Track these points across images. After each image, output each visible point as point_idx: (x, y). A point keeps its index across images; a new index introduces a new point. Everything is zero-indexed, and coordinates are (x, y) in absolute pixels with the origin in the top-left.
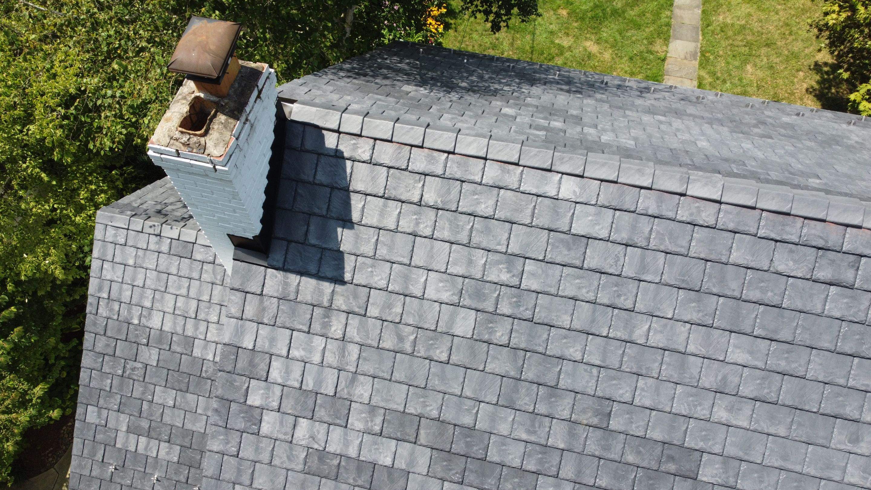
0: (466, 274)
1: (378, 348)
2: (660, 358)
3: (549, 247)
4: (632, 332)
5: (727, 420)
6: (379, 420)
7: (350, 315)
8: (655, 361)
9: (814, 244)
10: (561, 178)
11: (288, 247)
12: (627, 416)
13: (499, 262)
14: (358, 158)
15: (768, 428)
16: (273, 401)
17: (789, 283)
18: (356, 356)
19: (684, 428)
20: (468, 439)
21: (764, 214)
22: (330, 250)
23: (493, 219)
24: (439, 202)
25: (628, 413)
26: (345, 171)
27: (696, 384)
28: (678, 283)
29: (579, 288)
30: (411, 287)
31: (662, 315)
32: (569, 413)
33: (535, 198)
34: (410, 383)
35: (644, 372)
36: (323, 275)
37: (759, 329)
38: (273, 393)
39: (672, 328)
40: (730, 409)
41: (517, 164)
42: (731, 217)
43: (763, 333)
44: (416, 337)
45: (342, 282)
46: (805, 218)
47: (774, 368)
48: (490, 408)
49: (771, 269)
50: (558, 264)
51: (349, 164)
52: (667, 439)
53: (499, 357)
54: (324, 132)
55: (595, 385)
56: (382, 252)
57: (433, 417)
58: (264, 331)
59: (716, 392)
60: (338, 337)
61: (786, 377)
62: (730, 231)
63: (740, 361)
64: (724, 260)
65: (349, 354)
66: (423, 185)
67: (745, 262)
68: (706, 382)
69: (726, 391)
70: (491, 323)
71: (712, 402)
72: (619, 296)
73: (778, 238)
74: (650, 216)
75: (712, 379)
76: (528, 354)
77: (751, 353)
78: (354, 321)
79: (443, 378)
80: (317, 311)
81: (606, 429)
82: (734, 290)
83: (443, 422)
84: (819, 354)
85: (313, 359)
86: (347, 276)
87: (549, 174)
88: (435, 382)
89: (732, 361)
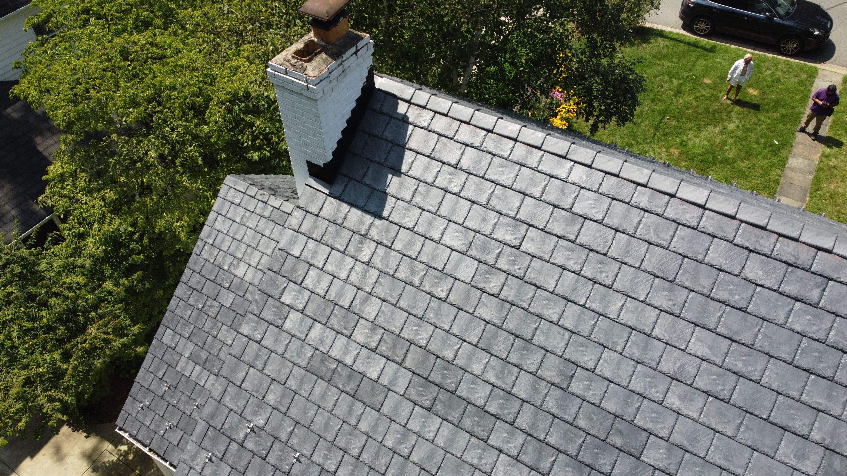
0: (478, 230)
1: (393, 276)
2: (626, 335)
3: (551, 220)
4: (607, 306)
5: (678, 407)
6: (377, 338)
7: (379, 246)
8: (622, 337)
9: (784, 259)
10: (573, 165)
11: (348, 182)
12: (587, 383)
13: (508, 225)
14: (419, 124)
15: (716, 424)
16: (301, 303)
17: (757, 290)
18: (374, 280)
19: (637, 406)
20: (445, 372)
21: (743, 225)
22: (378, 190)
23: (510, 189)
24: (471, 167)
25: (588, 380)
26: (406, 133)
27: (655, 367)
28: (654, 271)
29: (569, 259)
30: (432, 232)
31: (635, 297)
32: (536, 367)
33: (548, 178)
34: (411, 311)
35: (610, 345)
36: (367, 209)
37: (722, 327)
38: (303, 296)
39: (642, 310)
40: (683, 398)
41: (539, 148)
42: (712, 222)
43: (725, 332)
44: (425, 274)
45: (380, 218)
46: (780, 235)
47: (731, 367)
48: (470, 347)
49: (742, 275)
50: (555, 235)
51: (411, 127)
52: (619, 412)
53: (488, 304)
54: (399, 101)
55: (564, 347)
56: (418, 199)
57: (421, 345)
58: (311, 244)
59: (673, 379)
60: (364, 260)
61: (741, 379)
62: (709, 234)
63: (699, 354)
64: (700, 258)
65: (369, 277)
66: (463, 153)
67: (719, 264)
68: (664, 366)
69: (682, 379)
70: (489, 274)
71: (667, 387)
72: (602, 272)
73: (752, 248)
74: (641, 209)
75: (671, 366)
76: (514, 308)
77: (711, 348)
78: (381, 250)
79: (438, 313)
80: (356, 237)
81: (565, 390)
82: (704, 287)
83: (428, 351)
84: (776, 364)
85: (341, 275)
86: (385, 214)
87: (564, 161)
88: (431, 316)
89: (692, 352)
